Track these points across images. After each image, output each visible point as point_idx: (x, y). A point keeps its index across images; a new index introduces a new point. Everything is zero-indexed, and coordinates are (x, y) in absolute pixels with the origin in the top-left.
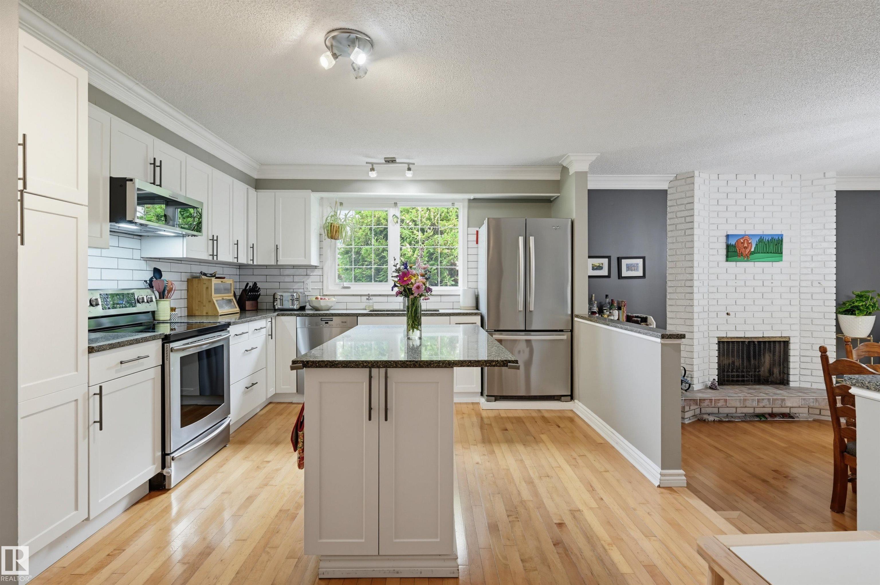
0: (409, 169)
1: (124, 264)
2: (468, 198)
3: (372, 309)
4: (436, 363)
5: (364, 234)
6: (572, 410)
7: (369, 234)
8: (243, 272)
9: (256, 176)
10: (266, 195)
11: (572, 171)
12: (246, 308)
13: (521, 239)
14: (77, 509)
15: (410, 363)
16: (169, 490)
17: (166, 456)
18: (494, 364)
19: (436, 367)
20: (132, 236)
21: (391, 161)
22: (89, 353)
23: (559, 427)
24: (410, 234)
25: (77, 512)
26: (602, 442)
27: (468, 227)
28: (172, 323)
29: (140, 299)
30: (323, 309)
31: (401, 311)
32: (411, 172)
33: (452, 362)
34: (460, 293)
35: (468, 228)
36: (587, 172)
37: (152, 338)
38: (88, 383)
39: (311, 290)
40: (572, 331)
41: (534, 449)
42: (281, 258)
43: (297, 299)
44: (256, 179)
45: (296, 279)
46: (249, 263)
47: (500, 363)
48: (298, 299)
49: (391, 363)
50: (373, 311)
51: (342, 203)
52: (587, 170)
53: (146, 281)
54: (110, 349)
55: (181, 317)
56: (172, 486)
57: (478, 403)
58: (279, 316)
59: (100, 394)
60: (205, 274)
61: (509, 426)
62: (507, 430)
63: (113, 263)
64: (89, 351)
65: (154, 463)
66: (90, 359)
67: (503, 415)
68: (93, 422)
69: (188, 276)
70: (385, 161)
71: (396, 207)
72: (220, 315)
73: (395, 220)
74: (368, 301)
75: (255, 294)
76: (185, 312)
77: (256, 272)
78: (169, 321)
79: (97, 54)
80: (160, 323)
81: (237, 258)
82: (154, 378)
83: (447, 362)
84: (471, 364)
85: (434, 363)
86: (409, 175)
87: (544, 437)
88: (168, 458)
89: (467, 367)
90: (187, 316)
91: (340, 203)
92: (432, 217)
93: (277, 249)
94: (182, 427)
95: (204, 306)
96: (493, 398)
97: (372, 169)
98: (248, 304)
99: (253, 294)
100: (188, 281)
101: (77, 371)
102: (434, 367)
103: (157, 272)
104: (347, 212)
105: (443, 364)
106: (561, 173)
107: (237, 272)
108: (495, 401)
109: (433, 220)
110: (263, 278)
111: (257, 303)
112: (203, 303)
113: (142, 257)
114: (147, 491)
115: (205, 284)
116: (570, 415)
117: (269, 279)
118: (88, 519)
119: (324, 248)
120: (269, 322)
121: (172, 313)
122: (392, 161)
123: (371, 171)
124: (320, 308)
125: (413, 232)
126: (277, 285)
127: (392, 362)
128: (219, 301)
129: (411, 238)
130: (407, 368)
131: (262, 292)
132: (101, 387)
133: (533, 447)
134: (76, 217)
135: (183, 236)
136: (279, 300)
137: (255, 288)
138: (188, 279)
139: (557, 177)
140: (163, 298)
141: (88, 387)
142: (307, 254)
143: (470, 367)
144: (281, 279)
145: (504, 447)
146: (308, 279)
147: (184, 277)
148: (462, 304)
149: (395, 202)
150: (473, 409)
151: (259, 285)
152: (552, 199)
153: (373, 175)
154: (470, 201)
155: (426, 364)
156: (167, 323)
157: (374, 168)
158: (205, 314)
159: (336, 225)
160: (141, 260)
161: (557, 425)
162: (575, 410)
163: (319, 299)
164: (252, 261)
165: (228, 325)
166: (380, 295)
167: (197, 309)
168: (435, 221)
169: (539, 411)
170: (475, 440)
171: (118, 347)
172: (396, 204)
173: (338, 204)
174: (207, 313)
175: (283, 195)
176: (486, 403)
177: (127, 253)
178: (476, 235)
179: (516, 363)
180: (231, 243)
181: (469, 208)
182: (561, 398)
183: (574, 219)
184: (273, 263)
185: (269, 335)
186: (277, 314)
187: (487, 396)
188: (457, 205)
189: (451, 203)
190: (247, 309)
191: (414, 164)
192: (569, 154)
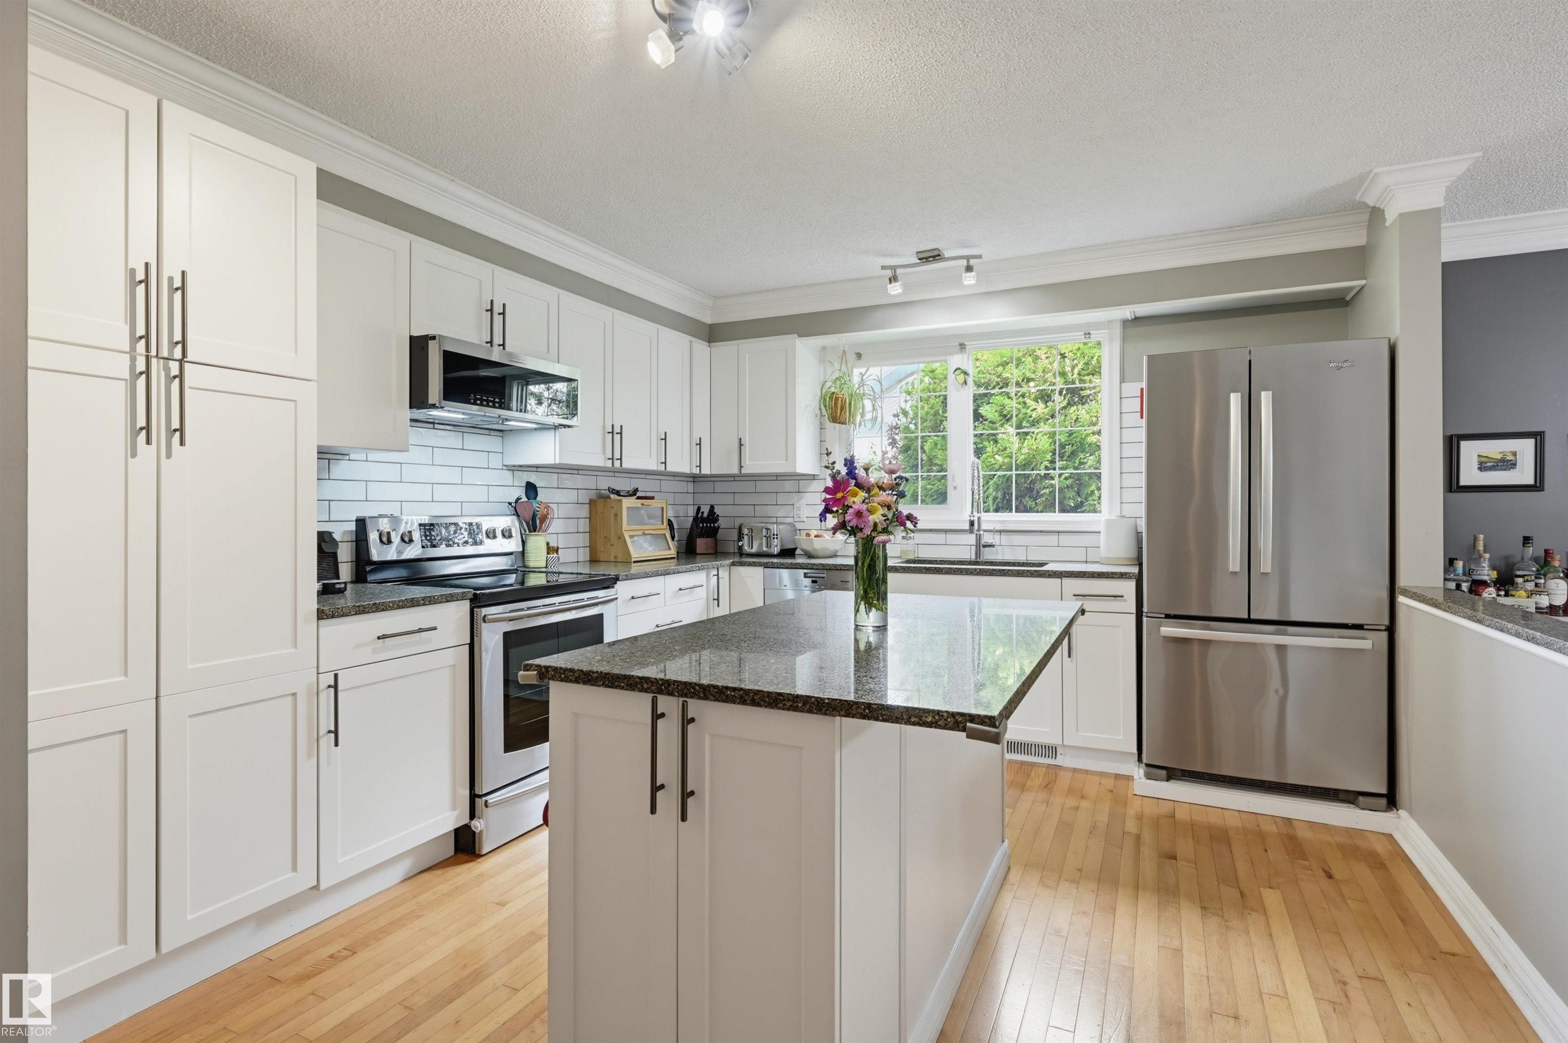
0: (969, 269)
1: (470, 476)
2: (1120, 319)
3: (912, 557)
4: (789, 700)
5: (932, 412)
6: (1391, 835)
7: (940, 412)
8: (703, 487)
9: (709, 321)
10: (726, 349)
11: (1391, 216)
12: (696, 551)
13: (1235, 401)
14: (294, 868)
15: (733, 693)
16: (480, 856)
17: (476, 799)
18: (929, 719)
19: (788, 709)
20: (487, 432)
21: (931, 257)
22: (318, 619)
23: (1330, 876)
24: (1019, 407)
25: (295, 874)
26: (1457, 948)
27: (1122, 381)
28: (550, 573)
29: (490, 531)
30: (820, 554)
31: (970, 563)
32: (973, 274)
33: (827, 701)
34: (1101, 528)
35: (1123, 384)
36: (1438, 210)
37: (446, 599)
38: (318, 667)
39: (805, 519)
40: (1391, 630)
41: (1227, 927)
42: (747, 462)
43: (775, 537)
44: (710, 325)
45: (781, 499)
46: (694, 472)
47: (946, 720)
48: (777, 535)
49: (694, 688)
50: (914, 562)
51: (861, 354)
52: (1441, 204)
53: (510, 504)
54: (356, 614)
55: (578, 562)
56: (484, 851)
57: (1130, 778)
58: (735, 565)
59: (336, 687)
60: (618, 493)
61: (1185, 847)
62: (1174, 858)
63: (453, 475)
64: (318, 616)
65: (454, 808)
66: (321, 629)
67: (1182, 815)
68: (326, 731)
69: (593, 495)
70: (920, 259)
71: (963, 352)
72: (635, 562)
73: (961, 378)
74: (905, 541)
75: (710, 525)
76: (584, 555)
77: (719, 487)
78: (544, 570)
79: (371, 140)
80: (531, 572)
81: (665, 463)
82: (454, 666)
83: (813, 700)
84: (870, 712)
85: (784, 700)
86: (969, 279)
87: (1271, 898)
88: (479, 802)
89: (860, 718)
90: (590, 561)
91: (856, 353)
92: (1068, 369)
93: (741, 445)
94: (506, 751)
95: (611, 545)
96: (1164, 772)
97: (893, 279)
98: (701, 544)
99: (707, 525)
100: (592, 503)
101: (295, 645)
102: (784, 709)
103: (531, 489)
104: (863, 370)
105: (805, 704)
106: (1368, 229)
107: (690, 488)
108: (1167, 781)
109: (1070, 375)
110: (728, 499)
111: (716, 541)
112: (610, 540)
113: (505, 466)
114: (451, 851)
115: (613, 508)
116: (1380, 847)
117: (739, 499)
118: (316, 887)
119: (827, 441)
120: (714, 575)
121: (549, 556)
122: (934, 257)
123: (890, 282)
124: (813, 553)
125: (1025, 403)
126: (749, 511)
127: (697, 688)
128: (636, 538)
129: (1021, 416)
130: (727, 702)
131: (722, 522)
132: (336, 676)
133: (1226, 921)
134: (295, 399)
135: (555, 429)
136: (746, 537)
137: (713, 516)
138: (590, 500)
139: (1358, 239)
140: (535, 531)
141: (318, 674)
142: (789, 452)
143: (869, 719)
144: (757, 499)
145: (1147, 902)
146: (801, 498)
147: (584, 497)
148: (1103, 552)
149: (962, 342)
150: (1112, 791)
151: (717, 510)
152: (1348, 298)
153: (895, 289)
154: (1125, 323)
155: (767, 699)
156: (542, 572)
157: (897, 276)
158: (612, 560)
159: (841, 396)
160: (502, 469)
161: (1325, 871)
162: (1398, 837)
163: (812, 537)
164: (698, 468)
165: (616, 579)
166: (930, 530)
167: (602, 550)
168: (1075, 376)
169: (1288, 821)
170: (1080, 870)
171: (373, 612)
172: (962, 346)
173: (851, 357)
174: (616, 557)
175: (750, 348)
176: (1144, 780)
177: (480, 460)
178: (1139, 399)
179: (989, 726)
180: (654, 438)
181: (1124, 339)
182: (1356, 799)
183: (1397, 339)
184: (735, 471)
185: (714, 599)
186: (732, 563)
187: (1147, 765)
188: (1096, 336)
189: (1083, 333)
190: (698, 551)
191: (980, 257)
192: (1377, 170)
